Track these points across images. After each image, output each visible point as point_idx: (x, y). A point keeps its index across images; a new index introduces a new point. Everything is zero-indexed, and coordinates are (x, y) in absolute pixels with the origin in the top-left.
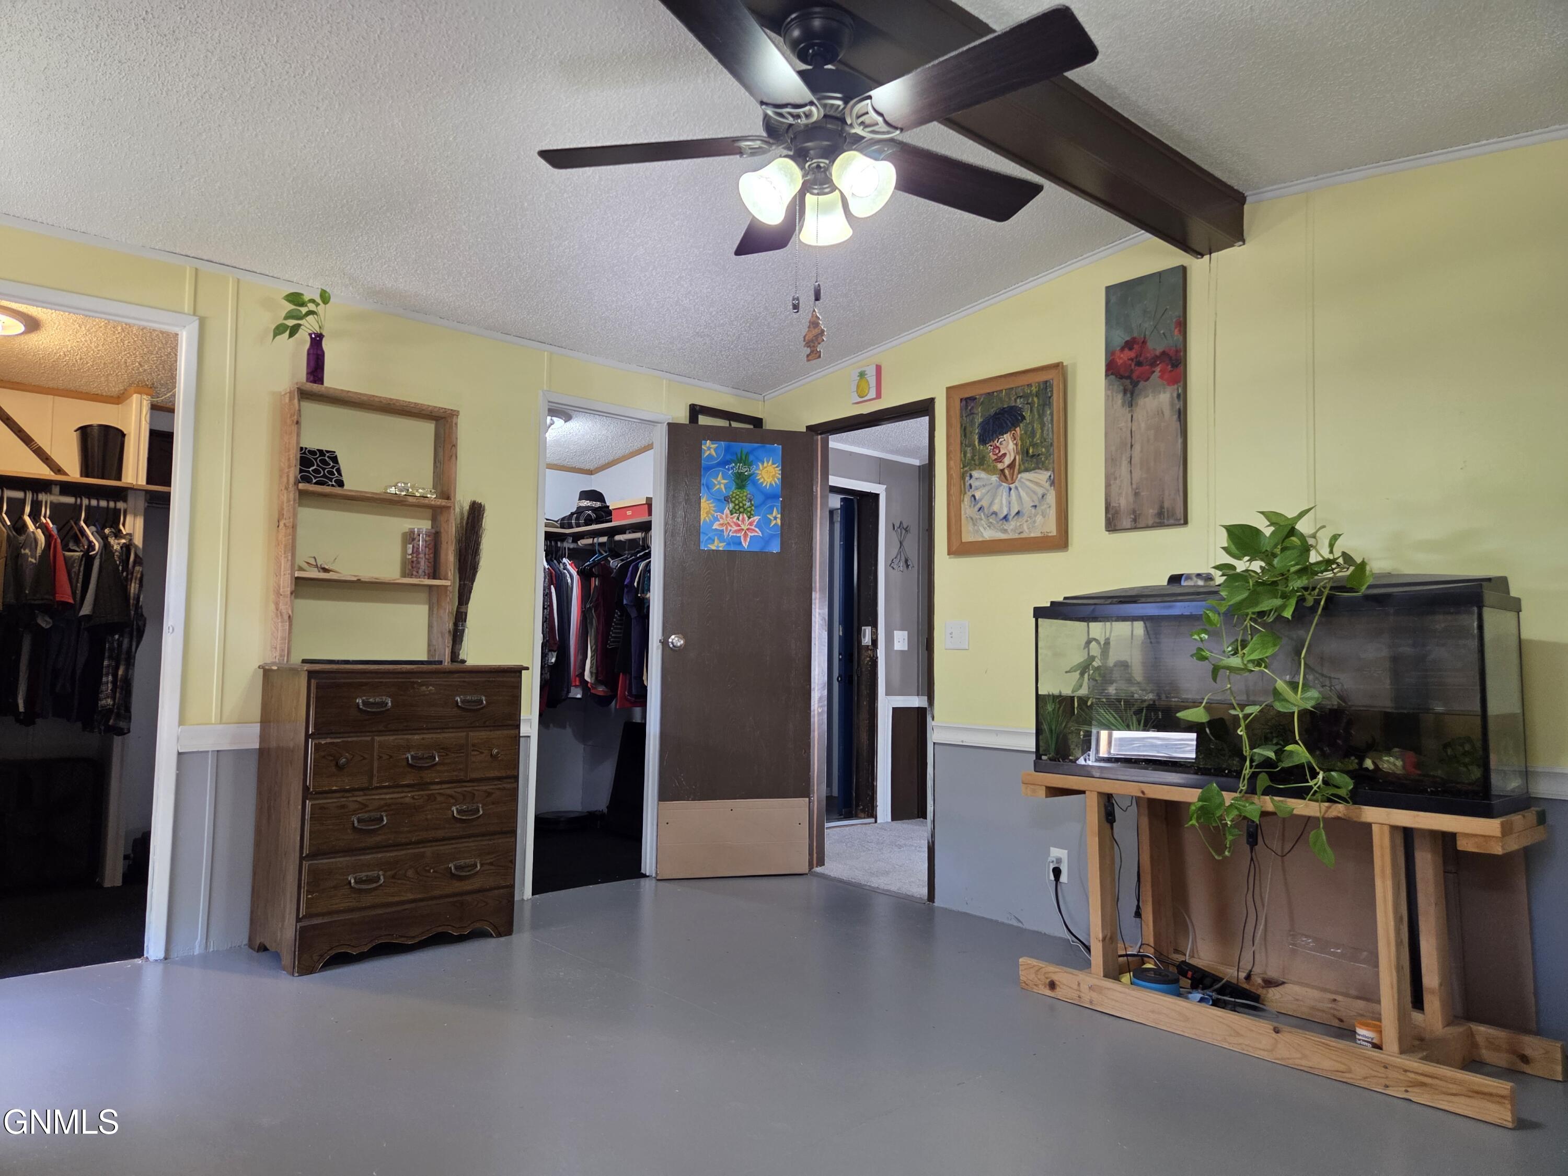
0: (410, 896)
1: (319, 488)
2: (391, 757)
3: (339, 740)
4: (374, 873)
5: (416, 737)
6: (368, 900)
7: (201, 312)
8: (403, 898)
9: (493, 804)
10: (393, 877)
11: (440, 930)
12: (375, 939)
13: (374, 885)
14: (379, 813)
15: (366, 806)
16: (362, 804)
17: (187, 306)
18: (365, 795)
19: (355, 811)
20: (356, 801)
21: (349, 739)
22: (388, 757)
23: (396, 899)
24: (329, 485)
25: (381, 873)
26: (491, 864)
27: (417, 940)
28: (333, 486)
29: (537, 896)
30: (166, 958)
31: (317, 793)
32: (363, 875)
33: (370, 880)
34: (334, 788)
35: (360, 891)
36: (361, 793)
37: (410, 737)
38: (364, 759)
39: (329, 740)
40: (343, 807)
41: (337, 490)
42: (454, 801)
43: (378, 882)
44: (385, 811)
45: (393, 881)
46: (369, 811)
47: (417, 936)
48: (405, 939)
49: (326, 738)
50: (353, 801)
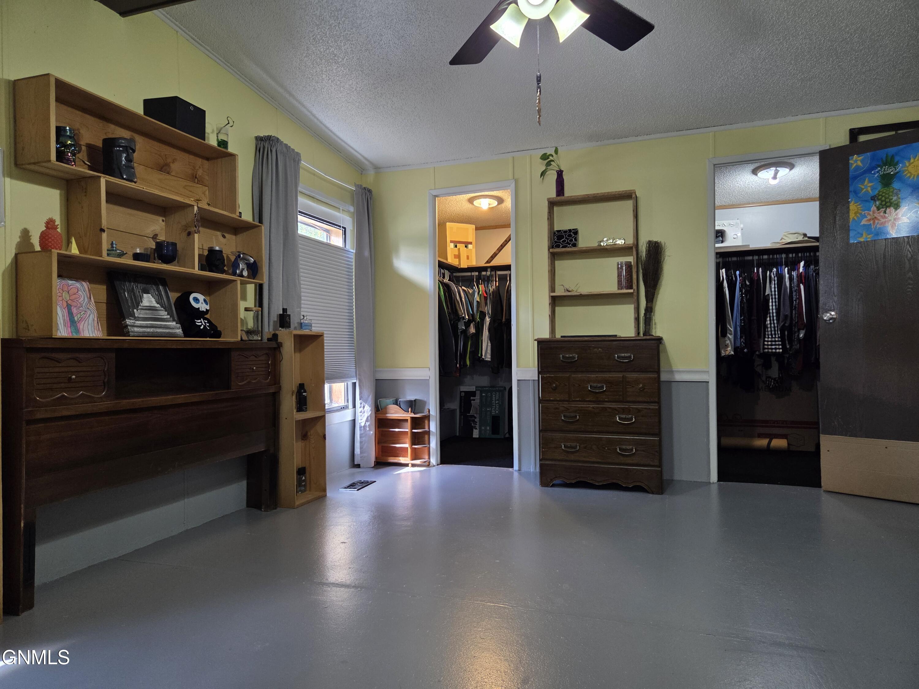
0: (594, 459)
1: (564, 249)
2: (580, 385)
3: (553, 375)
4: (573, 444)
5: (593, 376)
6: (572, 457)
7: (516, 177)
8: (591, 460)
9: (642, 416)
10: (585, 448)
11: (614, 481)
12: (578, 478)
13: (573, 450)
14: (575, 414)
15: (568, 409)
16: (567, 408)
17: (511, 176)
18: (569, 404)
19: (563, 411)
20: (563, 406)
21: (558, 375)
22: (578, 385)
23: (588, 460)
24: (568, 247)
25: (578, 444)
26: (643, 451)
27: (601, 484)
28: (570, 247)
29: (722, 483)
30: (519, 470)
31: (544, 400)
32: (568, 444)
33: (571, 447)
34: (552, 399)
35: (568, 452)
36: (567, 403)
37: (590, 375)
38: (566, 385)
39: (548, 375)
40: (557, 408)
41: (574, 249)
42: (617, 412)
43: (576, 449)
44: (578, 413)
45: (586, 450)
46: (571, 412)
47: (601, 482)
48: (594, 482)
49: (547, 374)
50: (562, 406)
